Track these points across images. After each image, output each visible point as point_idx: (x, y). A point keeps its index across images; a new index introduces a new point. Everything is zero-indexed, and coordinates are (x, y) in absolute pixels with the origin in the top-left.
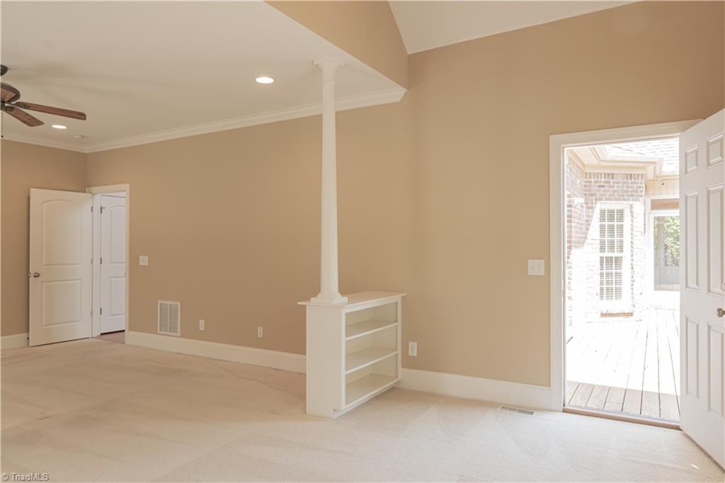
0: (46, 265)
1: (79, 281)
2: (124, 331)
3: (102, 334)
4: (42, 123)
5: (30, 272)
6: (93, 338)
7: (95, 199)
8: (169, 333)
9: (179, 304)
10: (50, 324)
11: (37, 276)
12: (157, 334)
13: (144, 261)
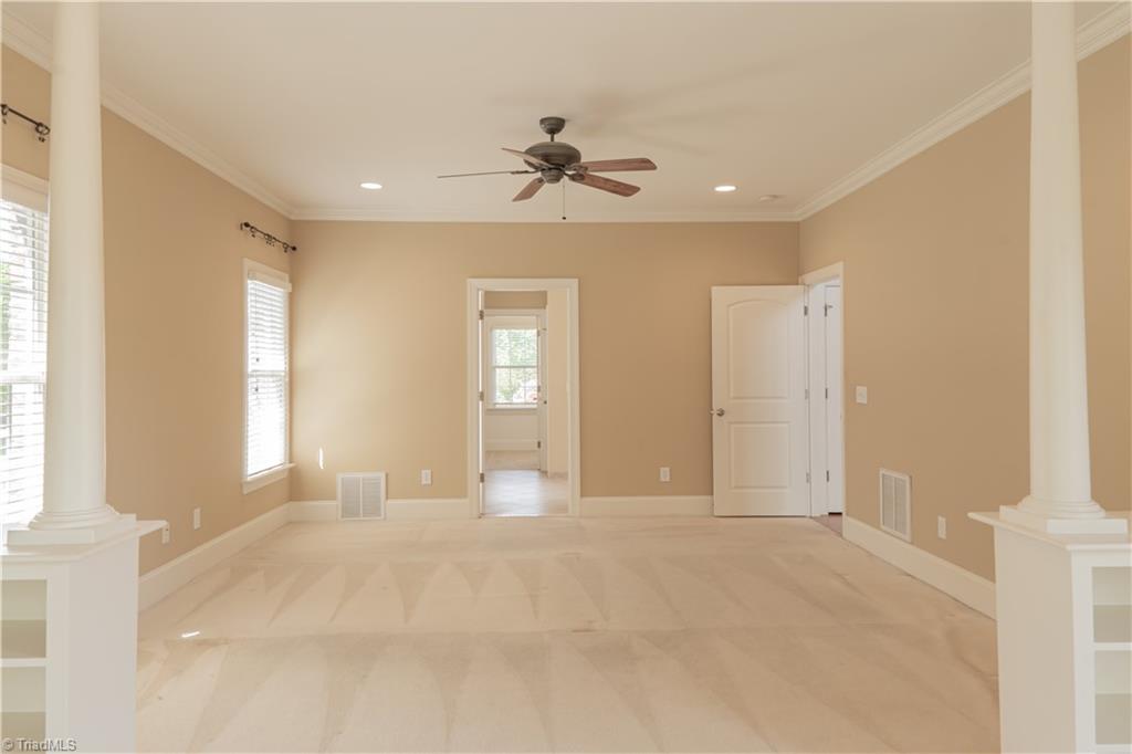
0: (735, 398)
1: (786, 425)
2: (840, 514)
3: (830, 514)
4: (638, 189)
5: (714, 407)
6: (811, 517)
7: (811, 294)
8: (893, 531)
9: (907, 478)
10: (742, 487)
11: (721, 414)
12: (878, 528)
13: (862, 395)
